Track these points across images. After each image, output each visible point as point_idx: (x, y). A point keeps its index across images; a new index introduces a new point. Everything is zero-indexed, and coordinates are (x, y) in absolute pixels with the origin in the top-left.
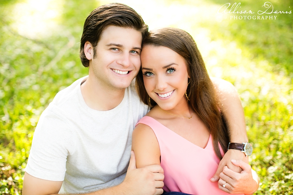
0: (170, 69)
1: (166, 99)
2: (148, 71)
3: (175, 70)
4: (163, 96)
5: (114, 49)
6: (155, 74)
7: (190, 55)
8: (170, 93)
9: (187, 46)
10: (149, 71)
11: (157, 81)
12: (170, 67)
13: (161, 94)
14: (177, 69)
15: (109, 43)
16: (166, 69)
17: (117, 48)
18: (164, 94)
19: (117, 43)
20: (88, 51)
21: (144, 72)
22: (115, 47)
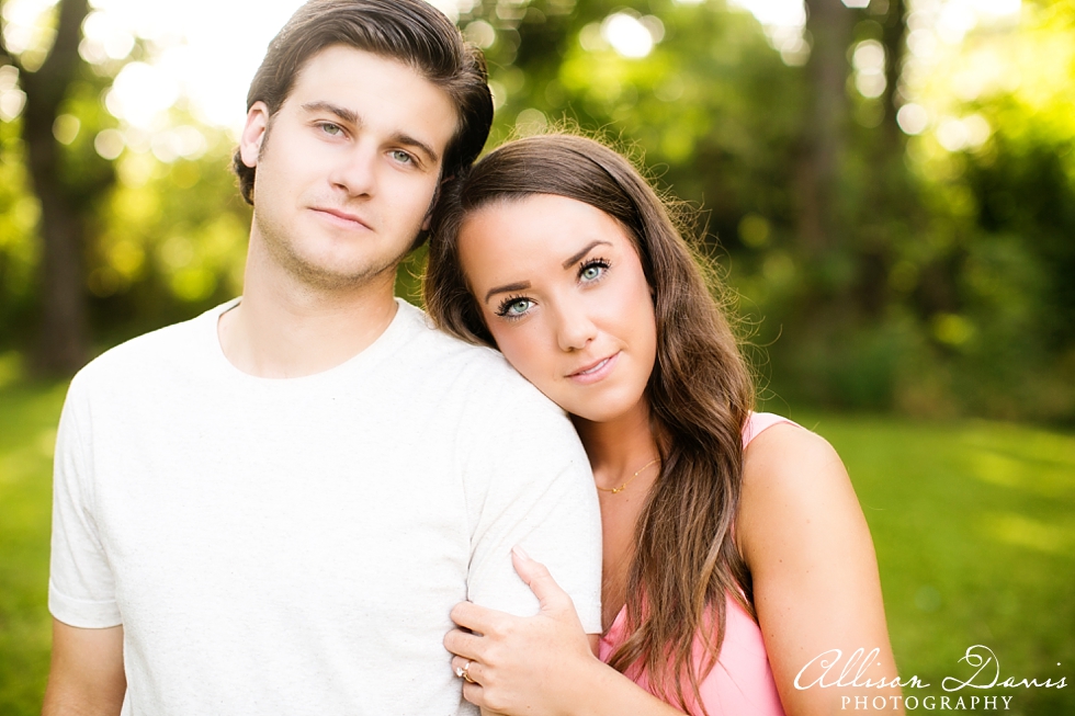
3: (605, 266)
5: (330, 127)
6: (546, 298)
10: (518, 292)
12: (589, 258)
14: (613, 262)
15: (313, 100)
16: (576, 269)
17: (343, 125)
19: (341, 105)
20: (253, 140)
21: (492, 306)
22: (333, 119)
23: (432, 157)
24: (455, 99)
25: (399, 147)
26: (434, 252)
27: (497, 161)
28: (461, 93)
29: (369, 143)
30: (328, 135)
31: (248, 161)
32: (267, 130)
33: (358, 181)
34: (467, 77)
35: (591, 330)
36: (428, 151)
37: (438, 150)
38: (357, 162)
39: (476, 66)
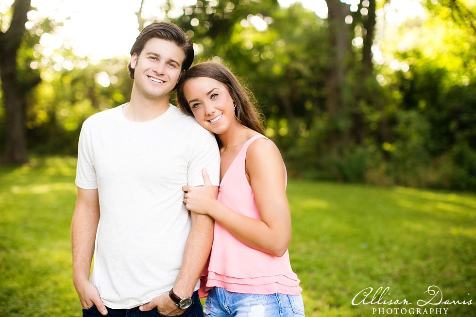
0: (213, 96)
1: (218, 123)
2: (196, 102)
3: (217, 95)
4: (214, 120)
5: (153, 58)
6: (202, 103)
7: (227, 79)
8: (220, 116)
9: (223, 72)
11: (205, 108)
12: (213, 93)
13: (213, 119)
14: (219, 94)
15: (148, 52)
16: (210, 95)
17: (156, 57)
18: (215, 118)
19: (155, 53)
20: (134, 62)
21: (191, 105)
22: (154, 56)
23: (179, 65)
24: (184, 50)
25: (170, 63)
26: (178, 91)
27: (194, 68)
28: (185, 49)
29: (163, 61)
30: (153, 60)
31: (133, 67)
32: (137, 59)
33: (160, 71)
34: (187, 44)
35: (214, 110)
36: (178, 63)
37: (180, 63)
38: (160, 67)
39: (189, 42)
